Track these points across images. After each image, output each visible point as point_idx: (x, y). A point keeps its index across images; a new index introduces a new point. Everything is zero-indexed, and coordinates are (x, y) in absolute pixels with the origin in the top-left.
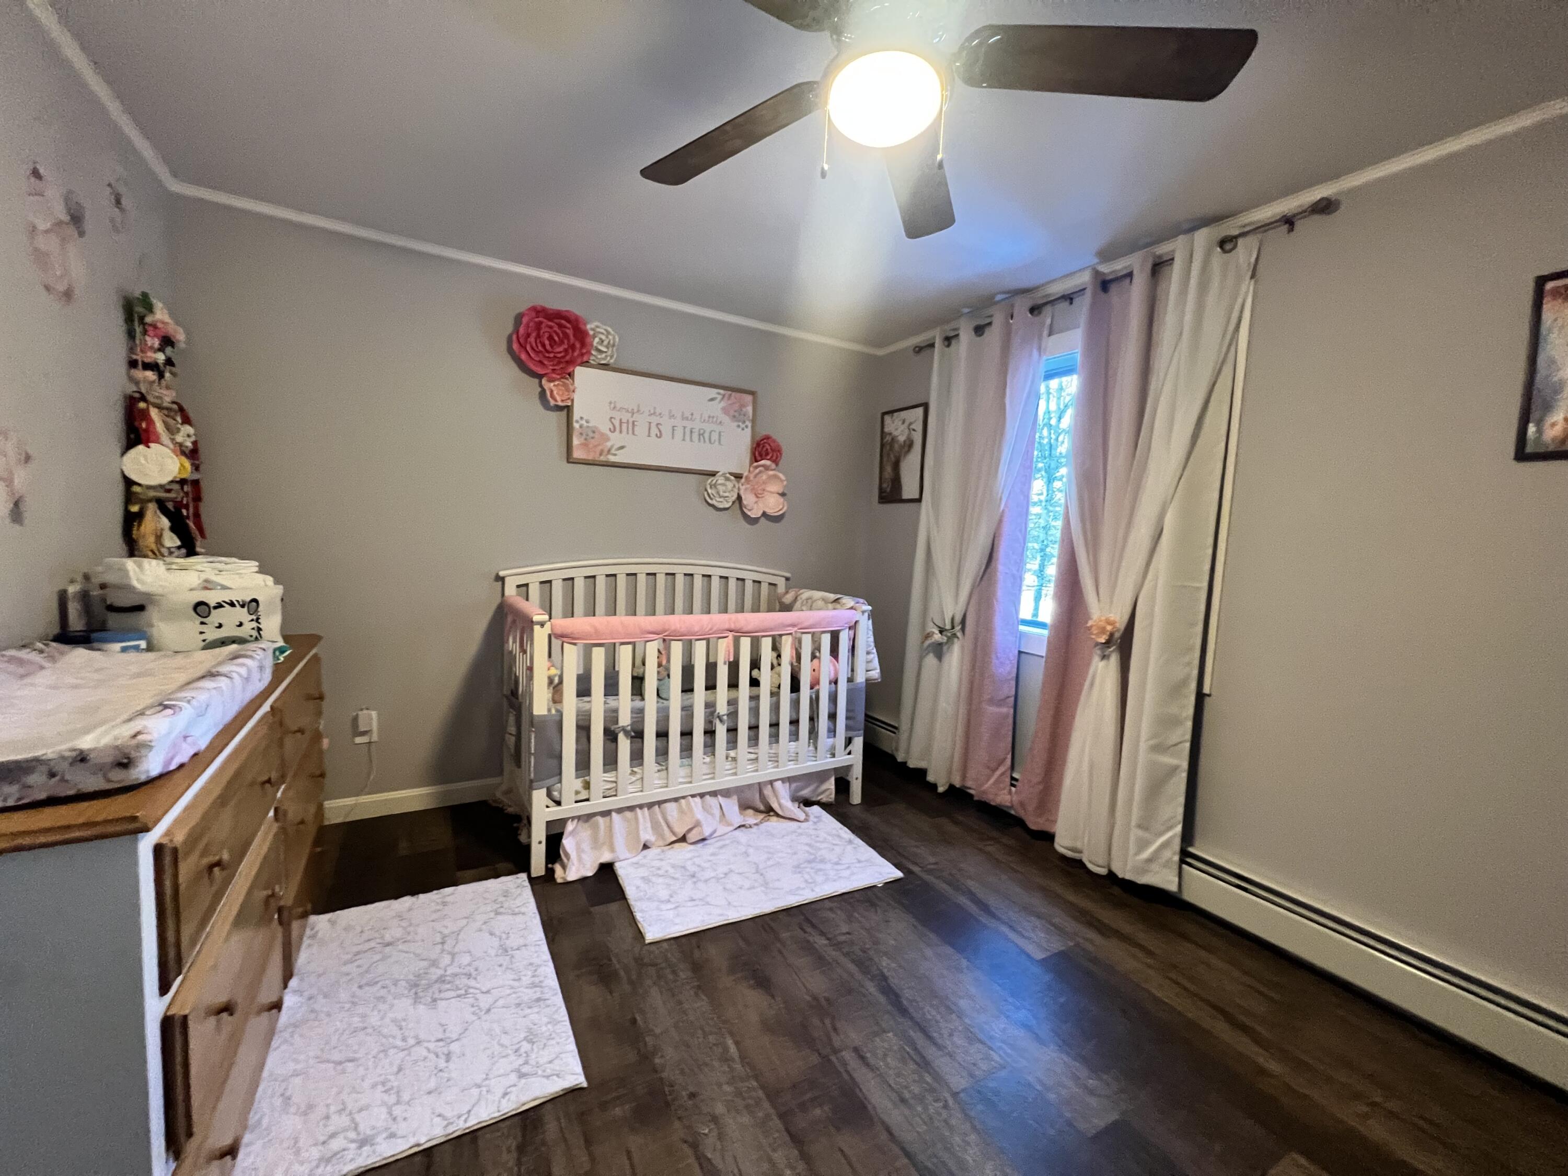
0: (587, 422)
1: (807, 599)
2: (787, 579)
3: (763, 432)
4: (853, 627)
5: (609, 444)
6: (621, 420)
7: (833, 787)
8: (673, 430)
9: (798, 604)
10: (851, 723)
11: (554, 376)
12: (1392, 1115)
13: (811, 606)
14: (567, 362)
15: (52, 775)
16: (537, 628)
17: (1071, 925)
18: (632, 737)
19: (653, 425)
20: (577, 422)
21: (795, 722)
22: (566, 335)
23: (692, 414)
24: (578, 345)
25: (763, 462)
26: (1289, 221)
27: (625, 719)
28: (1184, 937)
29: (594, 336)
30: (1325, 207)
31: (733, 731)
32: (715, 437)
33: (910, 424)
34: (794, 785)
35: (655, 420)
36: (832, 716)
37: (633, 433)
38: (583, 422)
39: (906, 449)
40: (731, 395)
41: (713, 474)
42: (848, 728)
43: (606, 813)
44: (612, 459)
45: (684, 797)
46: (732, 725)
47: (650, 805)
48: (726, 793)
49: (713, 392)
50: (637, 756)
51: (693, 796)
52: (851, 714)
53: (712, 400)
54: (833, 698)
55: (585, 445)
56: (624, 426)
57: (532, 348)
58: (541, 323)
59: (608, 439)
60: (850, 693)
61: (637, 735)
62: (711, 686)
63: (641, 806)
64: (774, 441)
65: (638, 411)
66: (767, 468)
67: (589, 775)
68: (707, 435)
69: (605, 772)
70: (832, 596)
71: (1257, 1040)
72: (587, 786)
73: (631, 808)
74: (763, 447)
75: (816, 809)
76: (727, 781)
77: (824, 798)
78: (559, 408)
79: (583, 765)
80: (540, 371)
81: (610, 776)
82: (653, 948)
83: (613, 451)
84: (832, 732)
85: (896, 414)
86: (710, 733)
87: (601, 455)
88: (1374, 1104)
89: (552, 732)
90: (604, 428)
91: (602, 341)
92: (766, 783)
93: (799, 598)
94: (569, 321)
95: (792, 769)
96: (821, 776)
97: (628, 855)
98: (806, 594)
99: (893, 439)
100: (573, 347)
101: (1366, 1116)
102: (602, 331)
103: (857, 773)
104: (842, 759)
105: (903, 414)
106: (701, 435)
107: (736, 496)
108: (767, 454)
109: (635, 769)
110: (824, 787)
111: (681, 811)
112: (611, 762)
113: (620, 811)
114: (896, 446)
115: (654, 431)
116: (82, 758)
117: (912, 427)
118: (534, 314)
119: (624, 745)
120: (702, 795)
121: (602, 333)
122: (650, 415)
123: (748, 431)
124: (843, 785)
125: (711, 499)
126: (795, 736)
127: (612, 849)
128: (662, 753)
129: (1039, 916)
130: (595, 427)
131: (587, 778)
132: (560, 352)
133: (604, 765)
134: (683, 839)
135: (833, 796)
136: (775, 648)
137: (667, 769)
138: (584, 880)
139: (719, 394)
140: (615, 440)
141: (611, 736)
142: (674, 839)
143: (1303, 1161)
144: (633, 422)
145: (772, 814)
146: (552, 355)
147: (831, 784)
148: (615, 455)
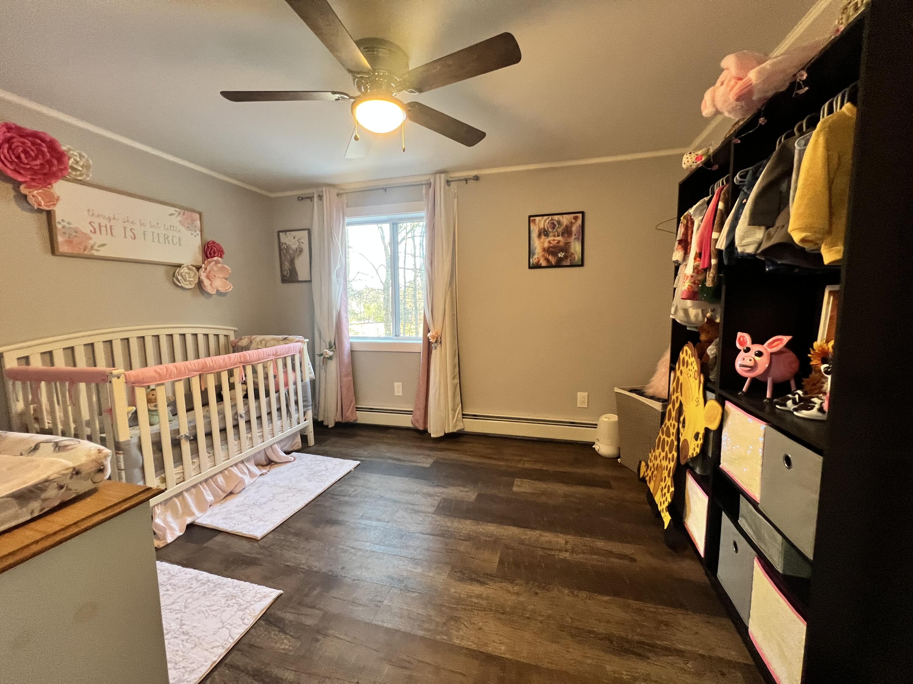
0: (68, 223)
1: (261, 341)
2: (235, 331)
3: (209, 238)
4: (301, 352)
5: (91, 242)
6: (99, 224)
7: (300, 440)
8: (144, 234)
9: (254, 345)
10: (305, 403)
11: (33, 184)
12: (528, 461)
13: (266, 345)
14: (45, 174)
15: (61, 487)
16: (114, 380)
17: (431, 453)
18: (190, 441)
19: (128, 230)
20: (59, 223)
21: (279, 410)
22: (43, 153)
23: (158, 224)
24: (55, 162)
25: (215, 258)
26: (466, 180)
27: (185, 431)
28: (465, 442)
29: (69, 158)
30: (476, 178)
31: (248, 422)
32: (176, 240)
33: (299, 239)
34: (282, 444)
35: (129, 226)
36: (296, 403)
37: (112, 235)
38: (66, 224)
39: (298, 253)
40: (184, 213)
41: (179, 266)
42: (304, 406)
43: (179, 495)
44: (96, 253)
45: (226, 469)
46: (248, 419)
47: (206, 481)
48: (248, 460)
49: (172, 210)
50: (195, 452)
51: (231, 466)
52: (305, 399)
53: (171, 215)
54: (296, 393)
55: (69, 242)
56: (103, 229)
57: (5, 158)
58: (12, 138)
59: (90, 238)
60: (304, 387)
61: (194, 439)
62: (190, 408)
63: (201, 483)
64: (218, 245)
65: (114, 219)
66: (217, 262)
67: (164, 472)
68: (170, 239)
69: (175, 467)
70: (281, 337)
71: (495, 459)
72: (164, 480)
73: (194, 486)
74: (212, 249)
75: (294, 454)
76: (248, 452)
77: (296, 448)
78: (40, 211)
79: (160, 466)
80: (20, 179)
81: (179, 469)
82: (264, 540)
83: (96, 247)
84: (298, 410)
85: (288, 233)
86: (236, 426)
87: (85, 250)
88: (524, 461)
89: (135, 451)
90: (86, 229)
91: (77, 162)
92: (268, 448)
93: (253, 341)
94: (43, 140)
95: (279, 436)
96: (293, 436)
97: (201, 514)
98: (259, 338)
99: (287, 246)
100: (50, 163)
101: (524, 464)
102: (75, 153)
103: (311, 429)
104: (303, 424)
105: (293, 233)
106: (166, 238)
107: (197, 281)
108: (214, 253)
109: (194, 460)
110: (295, 441)
111: (226, 478)
112: (179, 460)
113: (187, 490)
114: (291, 251)
115: (129, 234)
116: (76, 472)
117: (300, 241)
118: (4, 129)
119: (186, 447)
120: (236, 465)
121: (76, 156)
122: (124, 222)
123: (199, 237)
124: (304, 438)
125: (180, 283)
126: (280, 416)
127: (193, 514)
128: (211, 446)
129: (419, 454)
130: (77, 228)
131: (163, 475)
132: (36, 165)
133: (174, 463)
134: (231, 493)
135: (300, 445)
136: (255, 372)
137: (214, 455)
138: (179, 538)
139: (176, 211)
140: (96, 239)
141: (176, 444)
142: (226, 495)
143: (518, 479)
144: (111, 226)
145: (273, 464)
146: (28, 167)
147: (299, 439)
148: (98, 250)
